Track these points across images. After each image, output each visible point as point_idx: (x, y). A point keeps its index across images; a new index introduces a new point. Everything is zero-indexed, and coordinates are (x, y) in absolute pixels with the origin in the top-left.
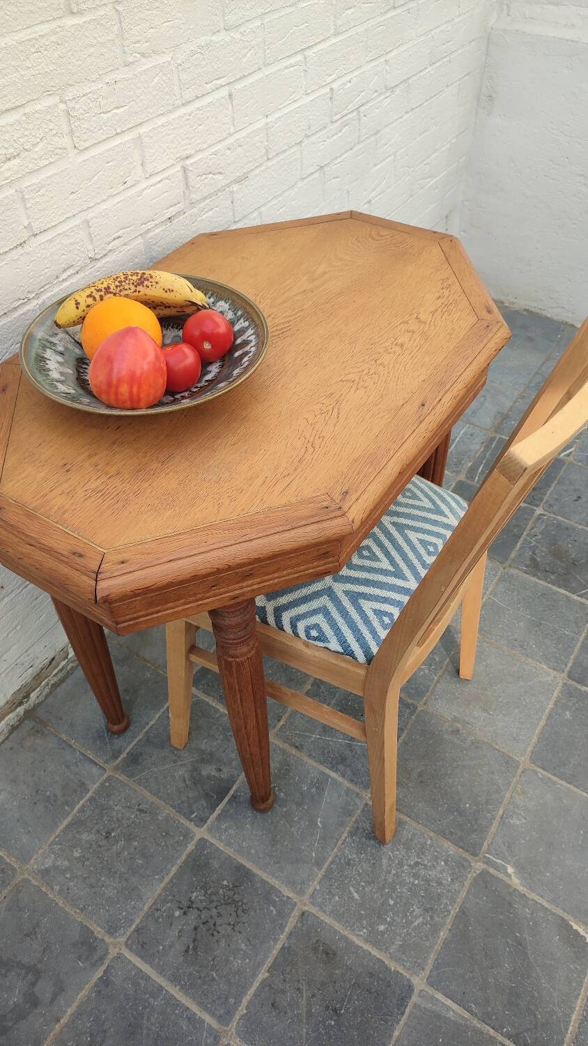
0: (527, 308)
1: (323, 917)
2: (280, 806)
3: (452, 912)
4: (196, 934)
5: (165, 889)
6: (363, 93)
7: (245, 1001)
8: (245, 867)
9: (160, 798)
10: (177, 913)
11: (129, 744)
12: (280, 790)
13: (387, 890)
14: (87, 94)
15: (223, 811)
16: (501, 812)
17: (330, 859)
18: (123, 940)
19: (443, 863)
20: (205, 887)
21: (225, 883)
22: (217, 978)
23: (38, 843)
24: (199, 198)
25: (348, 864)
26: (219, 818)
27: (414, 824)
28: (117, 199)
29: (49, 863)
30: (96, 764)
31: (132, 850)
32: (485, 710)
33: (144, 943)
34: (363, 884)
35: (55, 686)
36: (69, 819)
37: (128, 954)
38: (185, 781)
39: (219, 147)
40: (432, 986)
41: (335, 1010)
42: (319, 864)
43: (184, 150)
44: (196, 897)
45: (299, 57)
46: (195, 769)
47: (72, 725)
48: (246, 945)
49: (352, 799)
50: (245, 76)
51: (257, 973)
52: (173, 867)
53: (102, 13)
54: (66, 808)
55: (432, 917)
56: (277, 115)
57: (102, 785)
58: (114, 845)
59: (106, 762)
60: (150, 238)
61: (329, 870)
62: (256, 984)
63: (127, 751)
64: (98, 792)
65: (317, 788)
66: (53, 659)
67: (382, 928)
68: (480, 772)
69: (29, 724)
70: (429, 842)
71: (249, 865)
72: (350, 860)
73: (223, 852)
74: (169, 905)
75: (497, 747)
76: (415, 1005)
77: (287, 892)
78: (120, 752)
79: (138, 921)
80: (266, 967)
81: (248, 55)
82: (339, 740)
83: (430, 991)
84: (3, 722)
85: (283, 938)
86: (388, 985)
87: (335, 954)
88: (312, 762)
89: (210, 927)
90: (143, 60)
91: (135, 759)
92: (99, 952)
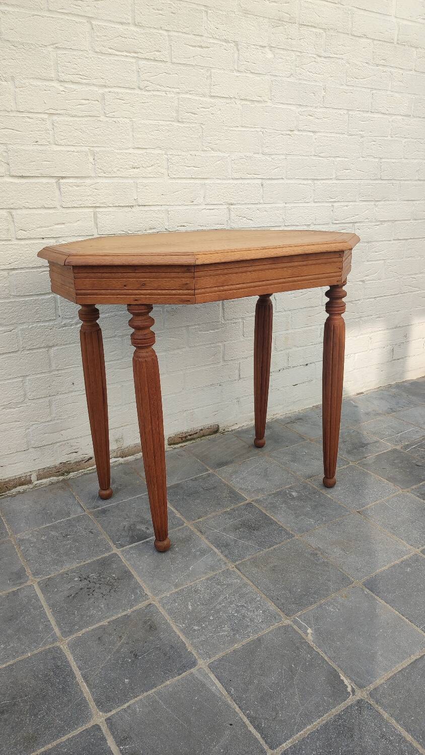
1: (161, 610)
2: (172, 553)
3: (251, 638)
4: (80, 591)
5: (78, 567)
6: (357, 216)
7: (84, 631)
8: (131, 573)
9: (105, 530)
10: (76, 579)
11: (105, 505)
12: (177, 547)
13: (212, 612)
14: (179, 155)
15: (137, 546)
16: (322, 601)
17: (186, 586)
18: (38, 580)
19: (261, 612)
20: (100, 574)
21: (114, 575)
22: (76, 614)
23: (28, 528)
25: (196, 591)
26: (132, 548)
27: (254, 587)
28: (186, 207)
29: (27, 537)
30: (82, 508)
31: (73, 546)
32: (344, 551)
33: (48, 585)
34: (199, 604)
35: (85, 474)
36: (51, 524)
37: (36, 586)
38: (124, 527)
39: (252, 206)
40: (210, 668)
41: (136, 655)
43: (230, 200)
44: (93, 576)
45: (310, 182)
46: (134, 524)
47: (82, 490)
48: (104, 606)
49: (220, 564)
51: (102, 621)
53: (193, 126)
54: (53, 520)
55: (234, 635)
56: (293, 205)
57: (79, 516)
58: (65, 541)
59: (88, 508)
61: (181, 590)
62: (97, 625)
63: (103, 507)
64: (74, 519)
65: (201, 553)
66: (91, 458)
67: (196, 628)
68: (319, 577)
69: (61, 484)
70: (258, 599)
71: (133, 573)
72: (198, 590)
73: (123, 562)
74: (75, 574)
75: (341, 570)
76: (191, 674)
77: (147, 591)
78: (98, 507)
79: (53, 575)
80: (108, 620)
82: (231, 536)
83: (207, 670)
84: (49, 479)
85: (129, 611)
86: (180, 656)
87: (156, 629)
88: (206, 541)
89: (90, 591)
90: (213, 152)
91: (104, 511)
92: (22, 581)
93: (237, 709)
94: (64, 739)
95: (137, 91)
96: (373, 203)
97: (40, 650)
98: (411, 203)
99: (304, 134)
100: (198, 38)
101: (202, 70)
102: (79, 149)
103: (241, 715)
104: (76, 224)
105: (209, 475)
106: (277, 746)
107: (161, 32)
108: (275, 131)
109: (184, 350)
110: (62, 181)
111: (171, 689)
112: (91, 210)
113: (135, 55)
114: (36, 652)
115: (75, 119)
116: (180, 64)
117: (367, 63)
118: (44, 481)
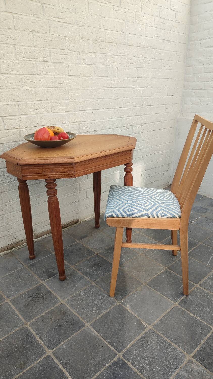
1: (67, 305)
2: (67, 281)
3: (105, 312)
4: (30, 302)
5: (26, 292)
6: (133, 123)
7: (35, 319)
8: (50, 291)
9: (35, 273)
10: (27, 297)
11: (32, 262)
12: (69, 278)
13: (88, 303)
14: (56, 102)
15: (51, 279)
16: (131, 293)
17: (75, 294)
18: (9, 299)
19: (108, 301)
20: (37, 293)
21: (43, 293)
22: (30, 312)
24: (82, 132)
26: (48, 280)
28: (60, 125)
30: (22, 264)
31: (22, 282)
32: (138, 271)
33: (15, 301)
34: (82, 301)
36: (9, 274)
37: (9, 302)
38: (44, 271)
41: (59, 326)
43: (79, 120)
44: (34, 295)
45: (113, 109)
46: (48, 270)
47: (20, 256)
48: (42, 307)
49: (88, 283)
50: (97, 109)
51: (42, 313)
52: (31, 288)
54: (10, 271)
55: (98, 312)
56: (106, 120)
57: (22, 269)
58: (18, 280)
59: (25, 264)
61: (74, 296)
62: (40, 316)
64: (20, 270)
65: (80, 279)
66: (22, 241)
67: (82, 311)
68: (129, 284)
69: (10, 254)
71: (52, 291)
72: (81, 295)
73: (46, 287)
74: (26, 295)
75: (138, 279)
76: (84, 329)
77: (59, 298)
78: (30, 263)
79: (16, 296)
80: (45, 313)
81: (98, 105)
82: (91, 270)
83: (90, 327)
84: (3, 252)
85: (53, 308)
86: (78, 323)
87: (66, 314)
88: (81, 273)
89: (34, 301)
90: (70, 100)
91: (33, 265)
92: (2, 301)
93: (104, 340)
94: (37, 362)
95: (37, 76)
96: (139, 116)
97: (18, 329)
98: (155, 115)
99: (110, 89)
100: (62, 51)
101: (64, 65)
102: (12, 103)
103: (106, 342)
104: (12, 137)
105: (77, 243)
106: (121, 352)
107: (46, 49)
108: (97, 89)
109: (62, 188)
110: (4, 118)
111: (76, 337)
112: (18, 130)
113: (35, 60)
114: (16, 330)
115: (9, 90)
116: (55, 62)
117: (134, 57)
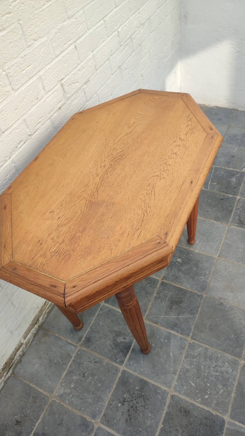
0: (216, 105)
1: (181, 396)
2: (153, 350)
3: (235, 385)
4: (129, 413)
5: (112, 395)
6: (132, 30)
8: (144, 380)
9: (102, 355)
10: (120, 405)
11: (85, 333)
12: (152, 343)
13: (206, 380)
14: (14, 65)
15: (130, 356)
17: (179, 370)
18: (99, 420)
19: (227, 364)
20: (129, 392)
21: (137, 388)
22: (141, 430)
23: (55, 383)
24: (70, 96)
25: (187, 371)
26: (129, 360)
27: (211, 348)
29: (62, 391)
30: (73, 345)
31: (95, 380)
32: (232, 292)
33: (108, 420)
34: (195, 379)
35: (49, 313)
36: (66, 371)
37: (102, 426)
38: (111, 346)
39: (75, 71)
40: (233, 419)
42: (175, 373)
43: (60, 77)
44: (126, 396)
45: (102, 22)
46: (115, 340)
47: (59, 329)
48: (151, 414)
49: (183, 341)
50: (80, 37)
51: (158, 425)
52: (113, 385)
53: (13, 27)
54: (64, 366)
55: (227, 389)
56: (97, 50)
57: (77, 353)
58: (87, 379)
59: (77, 343)
60: (53, 119)
61: (180, 375)
62: (159, 430)
63: (85, 336)
64: (76, 357)
65: (168, 339)
67: (207, 397)
68: (235, 320)
69: (41, 332)
70: (219, 355)
71: (145, 379)
72: (187, 369)
73: (133, 374)
74: (115, 402)
75: (240, 308)
76: (227, 429)
77: (164, 388)
78: (81, 338)
79: (104, 411)
80: (161, 422)
81: (80, 27)
82: (172, 317)
83: (232, 421)
84: (30, 333)
85: (166, 408)
86: (214, 422)
87: (189, 412)
88: (163, 328)
89: (134, 409)
91: (88, 340)
92: (90, 427)
96: (138, 12)
118: (29, 336)
